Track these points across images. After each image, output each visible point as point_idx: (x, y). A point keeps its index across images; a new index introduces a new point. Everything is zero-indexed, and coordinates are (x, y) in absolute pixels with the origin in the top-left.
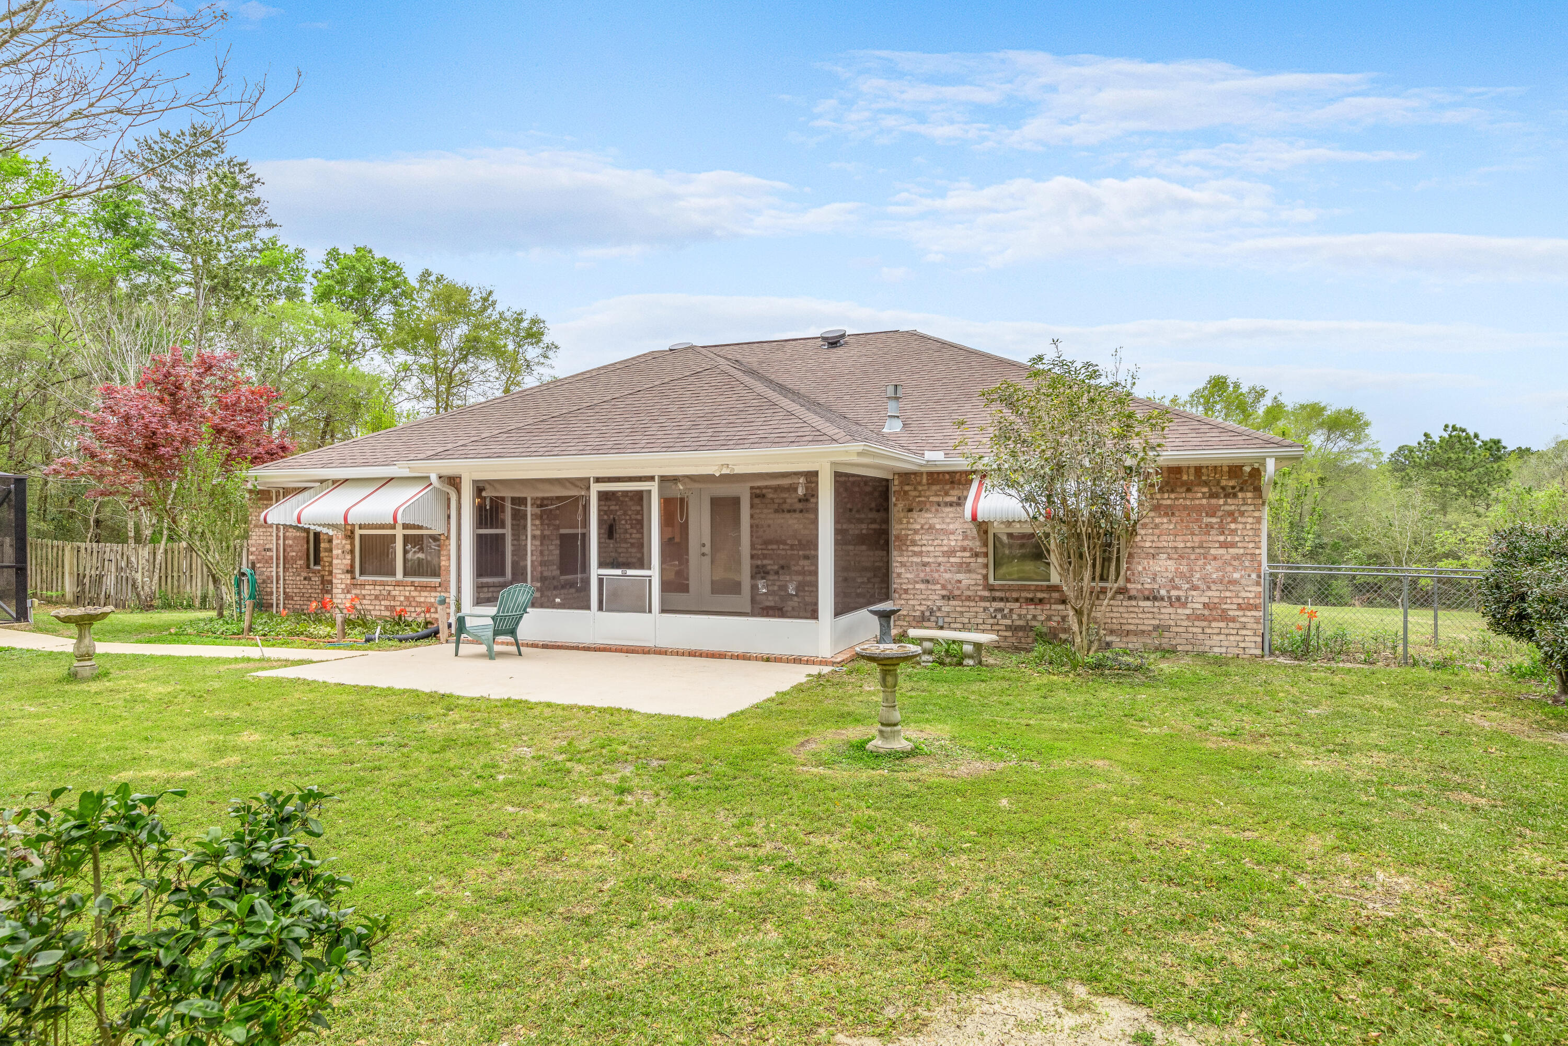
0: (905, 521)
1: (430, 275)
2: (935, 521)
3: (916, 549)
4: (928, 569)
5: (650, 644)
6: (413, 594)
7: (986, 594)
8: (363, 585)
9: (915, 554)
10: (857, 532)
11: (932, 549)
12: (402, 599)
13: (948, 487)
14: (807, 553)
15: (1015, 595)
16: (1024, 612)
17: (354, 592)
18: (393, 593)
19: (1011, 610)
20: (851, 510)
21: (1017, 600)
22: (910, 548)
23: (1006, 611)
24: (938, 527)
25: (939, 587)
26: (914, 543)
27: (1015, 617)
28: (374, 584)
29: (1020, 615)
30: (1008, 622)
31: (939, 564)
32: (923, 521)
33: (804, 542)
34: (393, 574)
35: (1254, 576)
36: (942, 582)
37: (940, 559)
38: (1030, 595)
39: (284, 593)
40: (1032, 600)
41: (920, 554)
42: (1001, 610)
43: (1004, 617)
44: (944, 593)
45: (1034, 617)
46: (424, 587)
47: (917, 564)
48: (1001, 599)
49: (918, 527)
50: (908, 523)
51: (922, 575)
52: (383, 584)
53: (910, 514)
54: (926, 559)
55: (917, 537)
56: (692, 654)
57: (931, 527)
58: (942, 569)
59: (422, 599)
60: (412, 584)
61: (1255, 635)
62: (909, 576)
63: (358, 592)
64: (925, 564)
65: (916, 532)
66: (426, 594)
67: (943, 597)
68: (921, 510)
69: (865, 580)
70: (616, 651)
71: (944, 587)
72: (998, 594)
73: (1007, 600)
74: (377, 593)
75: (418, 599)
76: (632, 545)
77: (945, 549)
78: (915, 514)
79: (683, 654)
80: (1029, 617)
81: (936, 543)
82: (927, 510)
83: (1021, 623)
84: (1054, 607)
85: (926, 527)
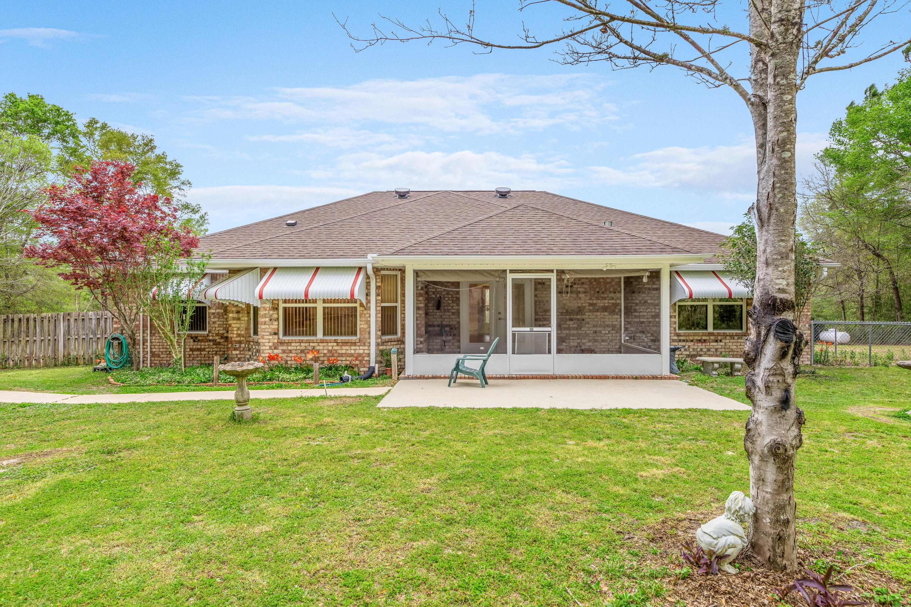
0: (630, 298)
1: (96, 123)
2: (647, 298)
3: (637, 314)
4: (643, 325)
5: (550, 373)
6: (335, 348)
7: (676, 338)
8: (289, 343)
9: (636, 317)
10: (602, 305)
11: (646, 314)
12: (325, 352)
13: (654, 280)
14: (572, 317)
15: (691, 338)
16: (696, 347)
17: (280, 348)
18: (318, 348)
19: (689, 346)
20: (598, 292)
21: (692, 341)
22: (634, 314)
23: (686, 347)
24: (649, 302)
25: (649, 335)
26: (635, 311)
27: (691, 350)
28: (301, 342)
29: (694, 349)
30: (688, 353)
31: (650, 322)
32: (640, 299)
33: (570, 311)
34: (315, 334)
35: (807, 326)
36: (651, 332)
37: (650, 320)
38: (699, 338)
39: (151, 352)
40: (700, 340)
41: (639, 317)
42: (684, 346)
43: (685, 350)
44: (652, 338)
45: (701, 350)
46: (345, 343)
47: (637, 322)
48: (684, 341)
49: (638, 302)
50: (632, 299)
51: (640, 328)
52: (308, 342)
53: (633, 295)
54: (642, 320)
55: (637, 308)
56: (585, 377)
57: (646, 302)
58: (651, 325)
59: (344, 352)
60: (336, 341)
61: (808, 354)
62: (632, 329)
63: (285, 348)
64: (642, 323)
65: (637, 304)
66: (347, 348)
67: (652, 340)
68: (639, 293)
69: (607, 332)
70: (532, 378)
71: (652, 335)
72: (682, 338)
73: (687, 341)
74: (303, 348)
75: (340, 352)
76: (453, 313)
77: (653, 314)
78: (636, 295)
79: (580, 378)
80: (699, 350)
81: (648, 310)
82: (644, 293)
83: (694, 353)
84: (711, 344)
85: (642, 302)
